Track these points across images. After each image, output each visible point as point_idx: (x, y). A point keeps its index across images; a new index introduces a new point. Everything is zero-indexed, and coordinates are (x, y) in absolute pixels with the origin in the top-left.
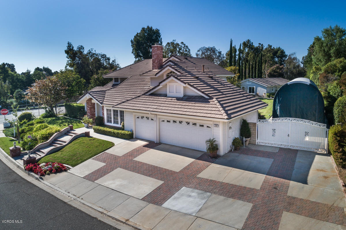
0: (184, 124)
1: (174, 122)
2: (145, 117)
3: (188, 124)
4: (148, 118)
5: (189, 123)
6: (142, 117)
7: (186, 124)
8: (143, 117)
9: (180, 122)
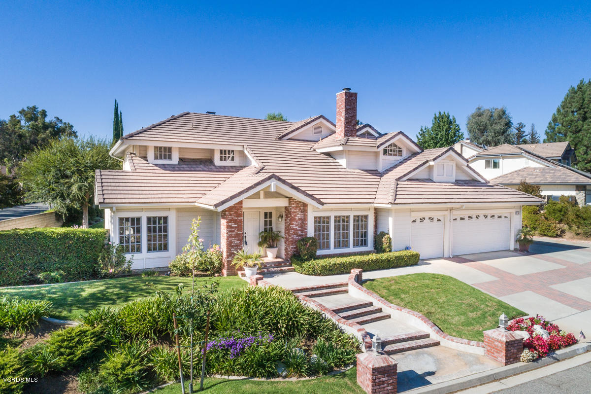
0: (482, 217)
1: (470, 217)
2: (427, 219)
3: (485, 218)
4: (433, 219)
5: (487, 217)
6: (422, 220)
7: (484, 218)
8: (424, 218)
9: (477, 217)
